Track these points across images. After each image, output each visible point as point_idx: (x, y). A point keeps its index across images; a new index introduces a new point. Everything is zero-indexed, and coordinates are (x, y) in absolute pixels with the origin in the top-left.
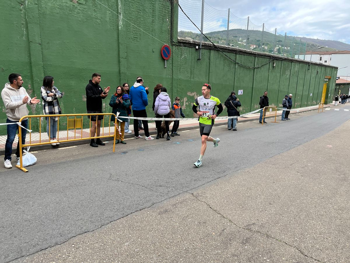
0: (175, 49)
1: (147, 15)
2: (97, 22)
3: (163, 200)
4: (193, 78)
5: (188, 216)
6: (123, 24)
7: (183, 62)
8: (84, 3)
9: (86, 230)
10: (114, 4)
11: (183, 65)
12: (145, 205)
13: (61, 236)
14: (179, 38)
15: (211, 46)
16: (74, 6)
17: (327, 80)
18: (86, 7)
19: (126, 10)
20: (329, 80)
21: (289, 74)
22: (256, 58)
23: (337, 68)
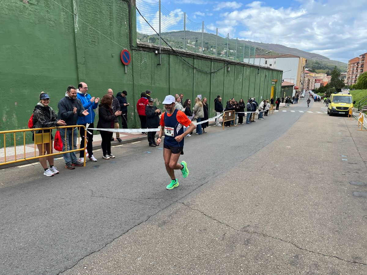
0: (135, 54)
1: (105, 18)
2: (51, 24)
3: (157, 212)
4: (154, 84)
5: (187, 225)
6: (79, 27)
7: (143, 67)
8: (36, 3)
9: (92, 251)
10: (68, 4)
11: (143, 70)
12: (142, 219)
13: (67, 260)
14: (138, 43)
15: (169, 51)
16: (25, 6)
17: (274, 83)
18: (38, 8)
19: (81, 11)
20: (275, 83)
21: (242, 78)
22: (212, 62)
23: (283, 71)
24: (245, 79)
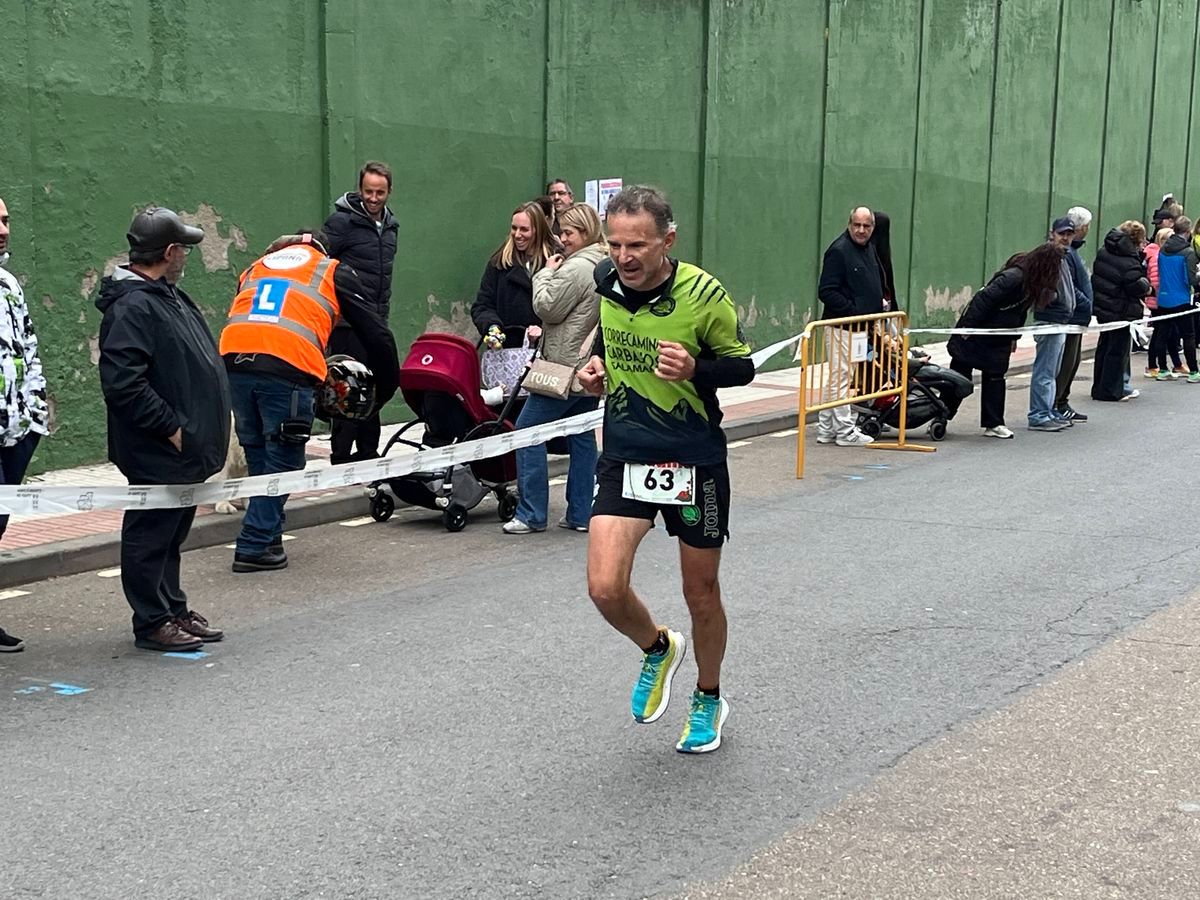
24: (1018, 45)
